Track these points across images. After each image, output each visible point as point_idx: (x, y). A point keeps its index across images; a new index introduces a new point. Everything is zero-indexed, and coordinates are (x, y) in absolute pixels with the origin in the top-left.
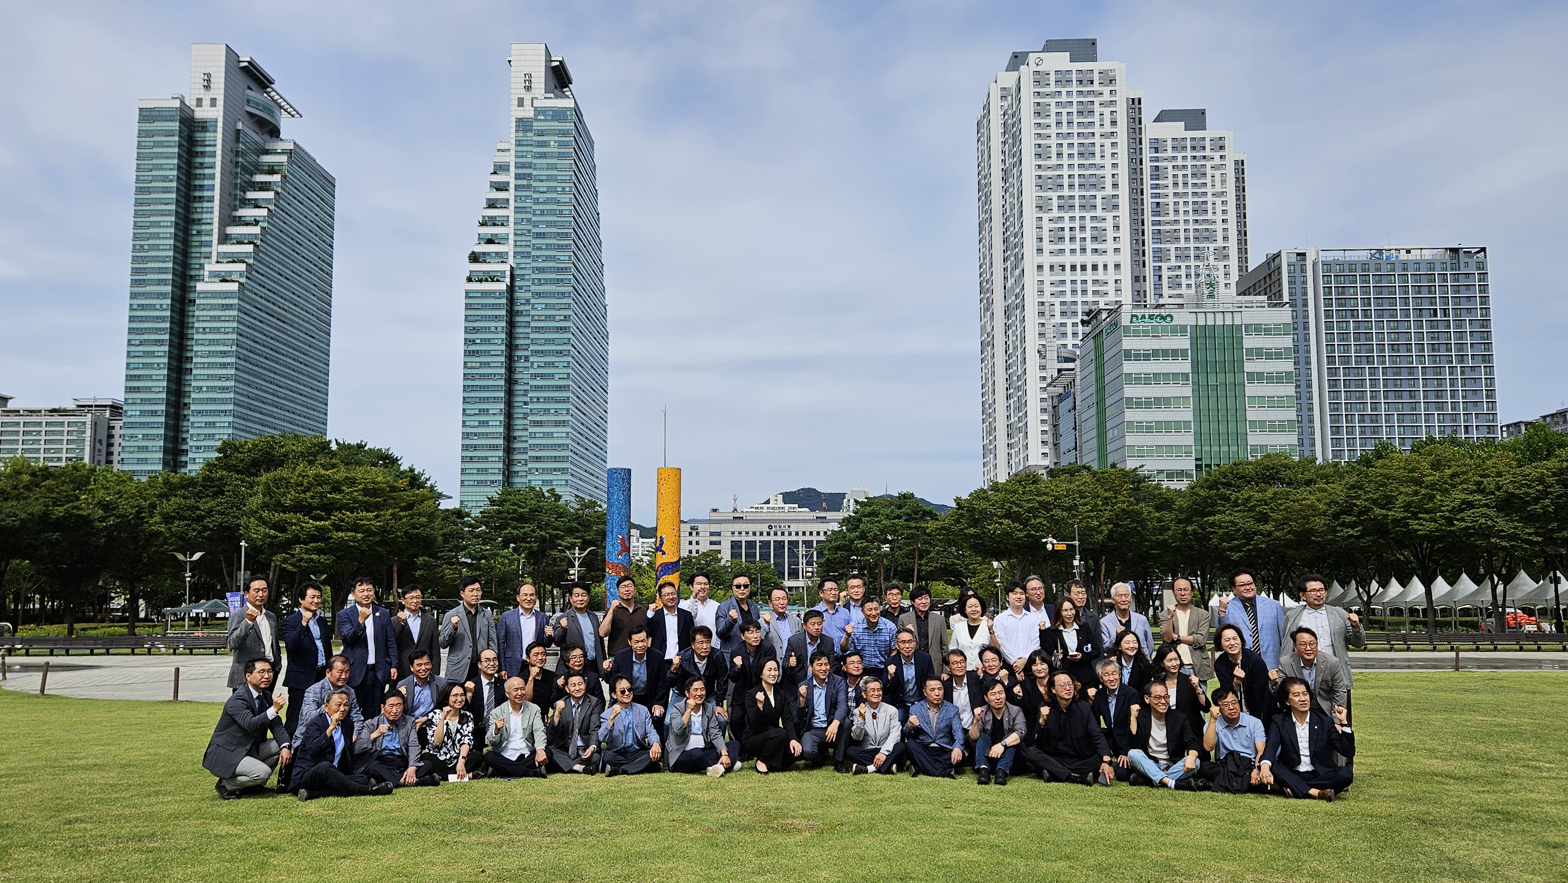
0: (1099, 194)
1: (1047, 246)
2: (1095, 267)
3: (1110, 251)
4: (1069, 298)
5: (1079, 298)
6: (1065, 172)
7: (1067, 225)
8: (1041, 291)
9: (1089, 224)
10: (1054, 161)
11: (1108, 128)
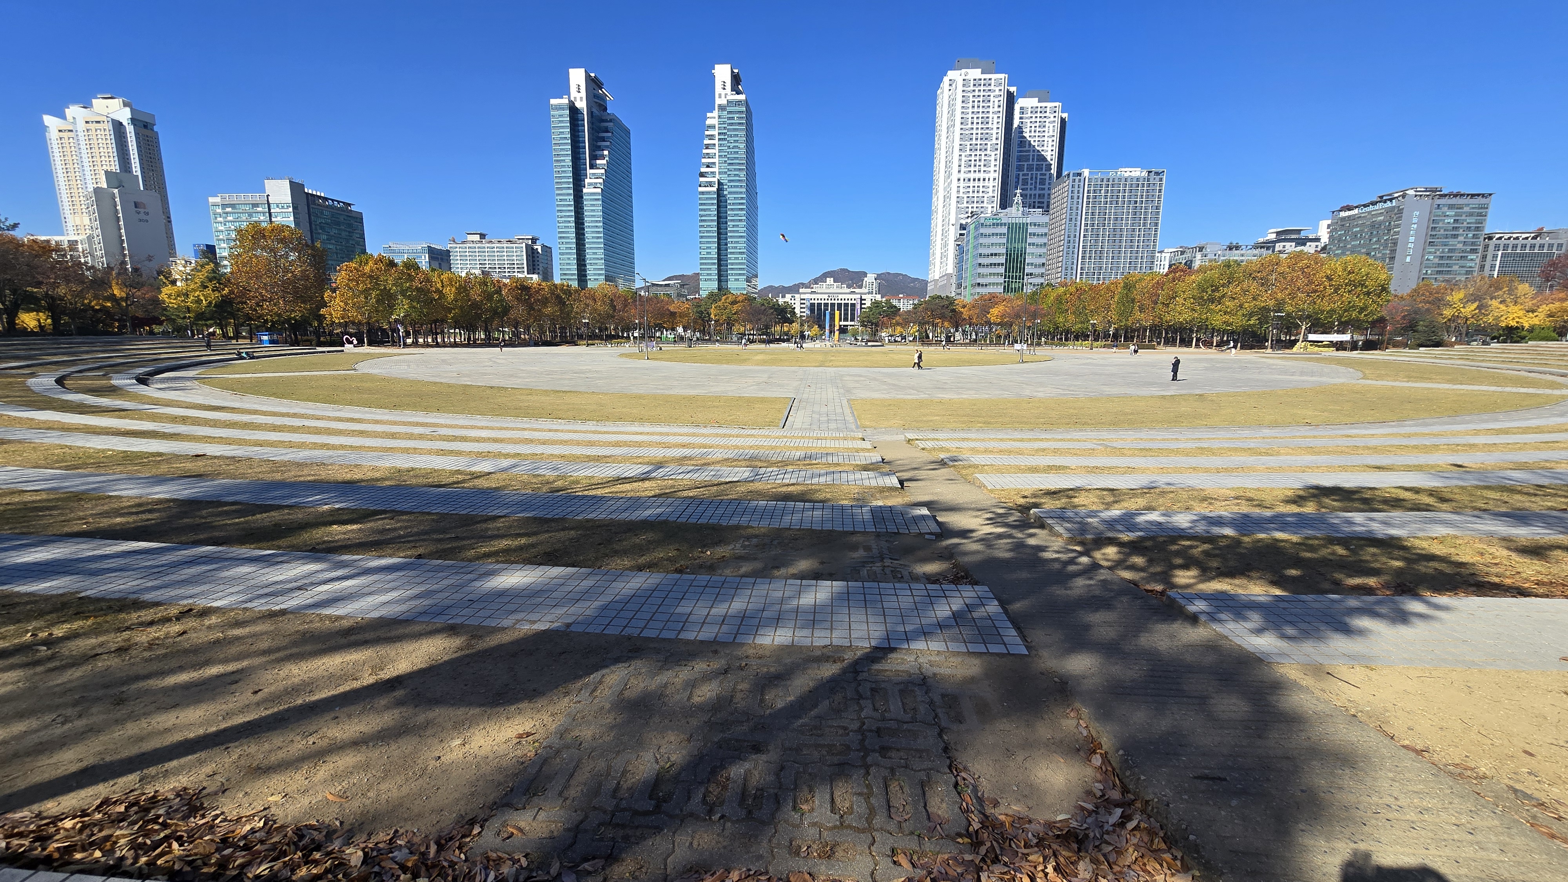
0: (989, 143)
1: (963, 169)
2: (984, 180)
3: (992, 171)
4: (971, 195)
5: (976, 195)
6: (974, 132)
7: (973, 158)
8: (958, 192)
9: (983, 158)
10: (970, 126)
11: (996, 109)
